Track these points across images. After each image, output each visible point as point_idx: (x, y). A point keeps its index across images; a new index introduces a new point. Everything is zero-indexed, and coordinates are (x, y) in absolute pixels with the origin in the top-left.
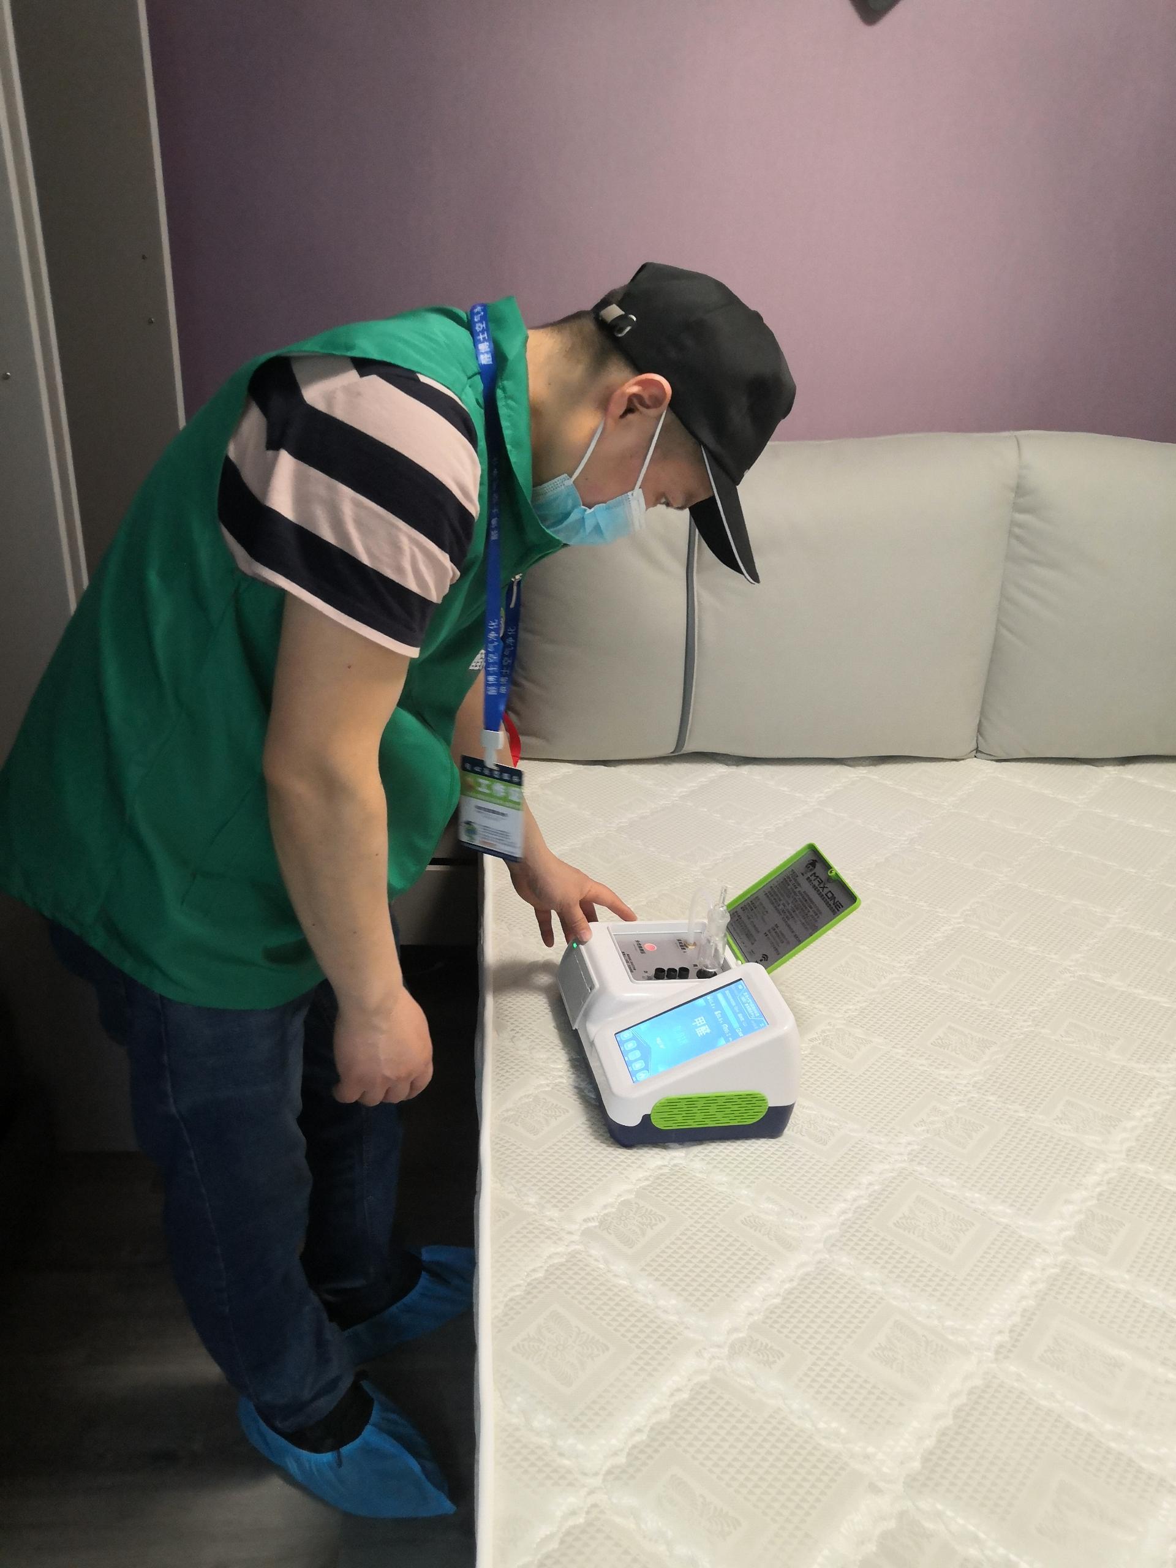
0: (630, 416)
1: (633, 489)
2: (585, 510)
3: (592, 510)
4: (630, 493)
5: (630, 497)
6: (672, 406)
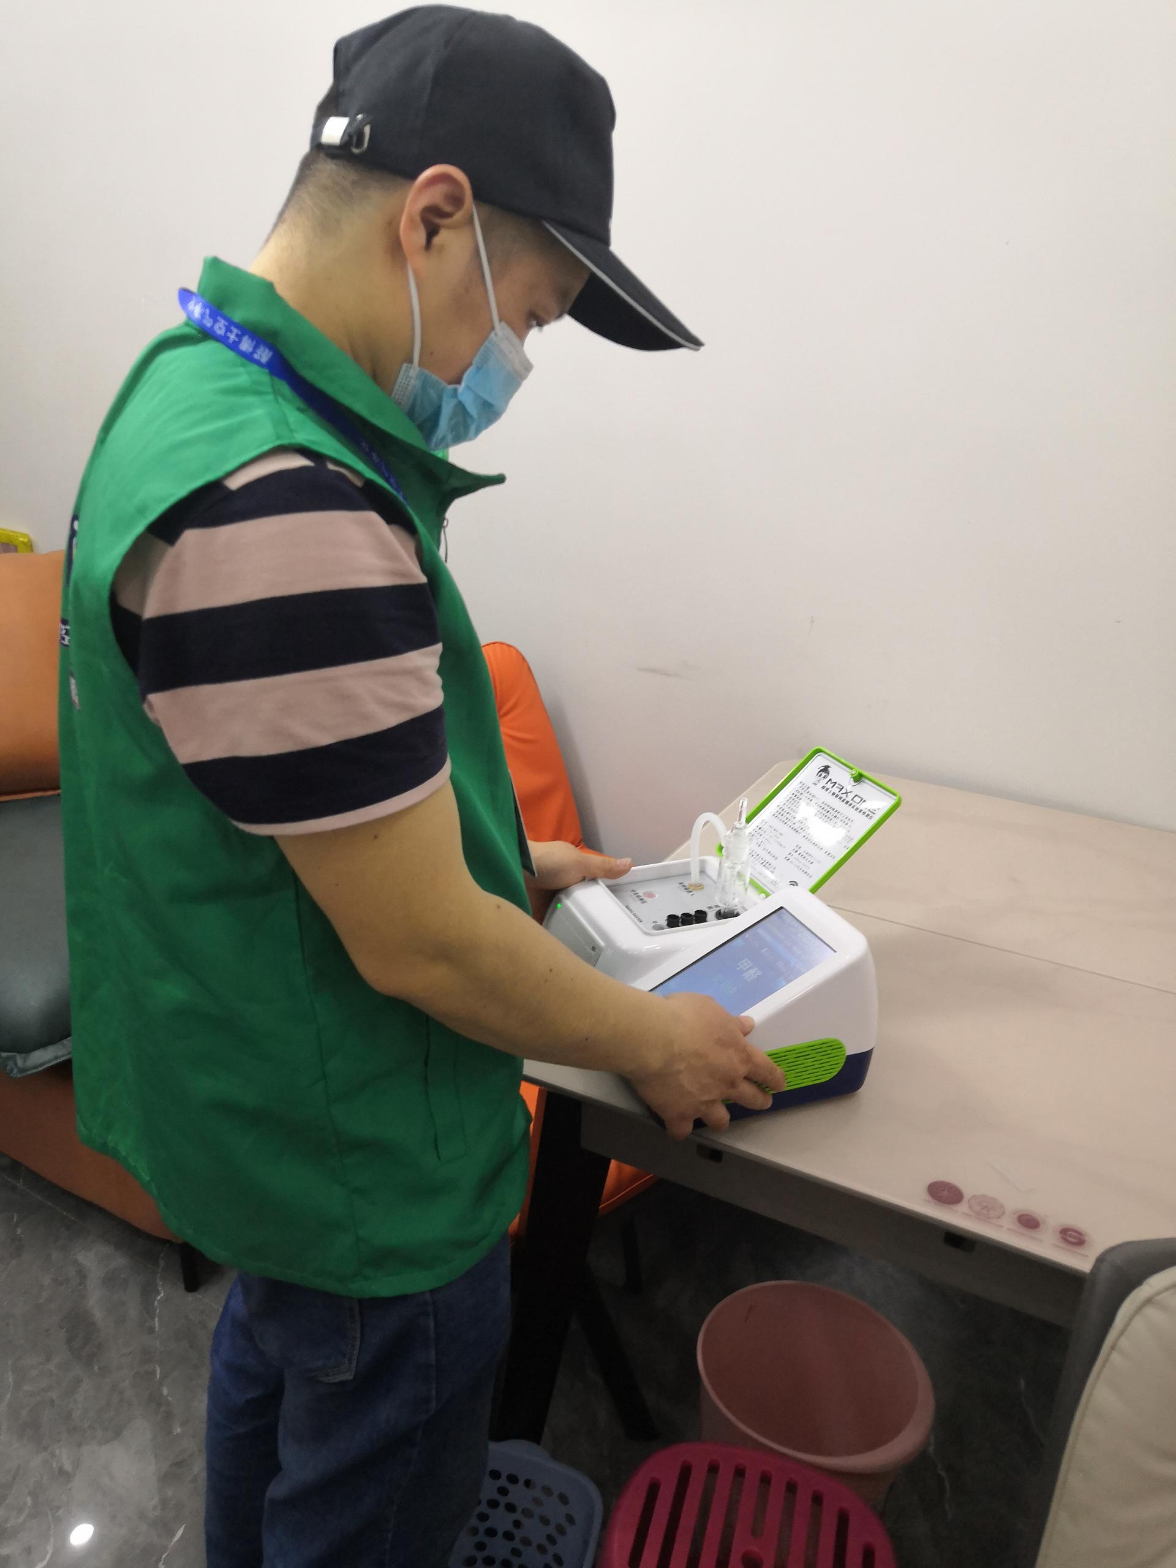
0: (437, 240)
1: (493, 328)
2: (455, 390)
3: (463, 384)
4: (492, 335)
5: (495, 339)
6: (478, 196)
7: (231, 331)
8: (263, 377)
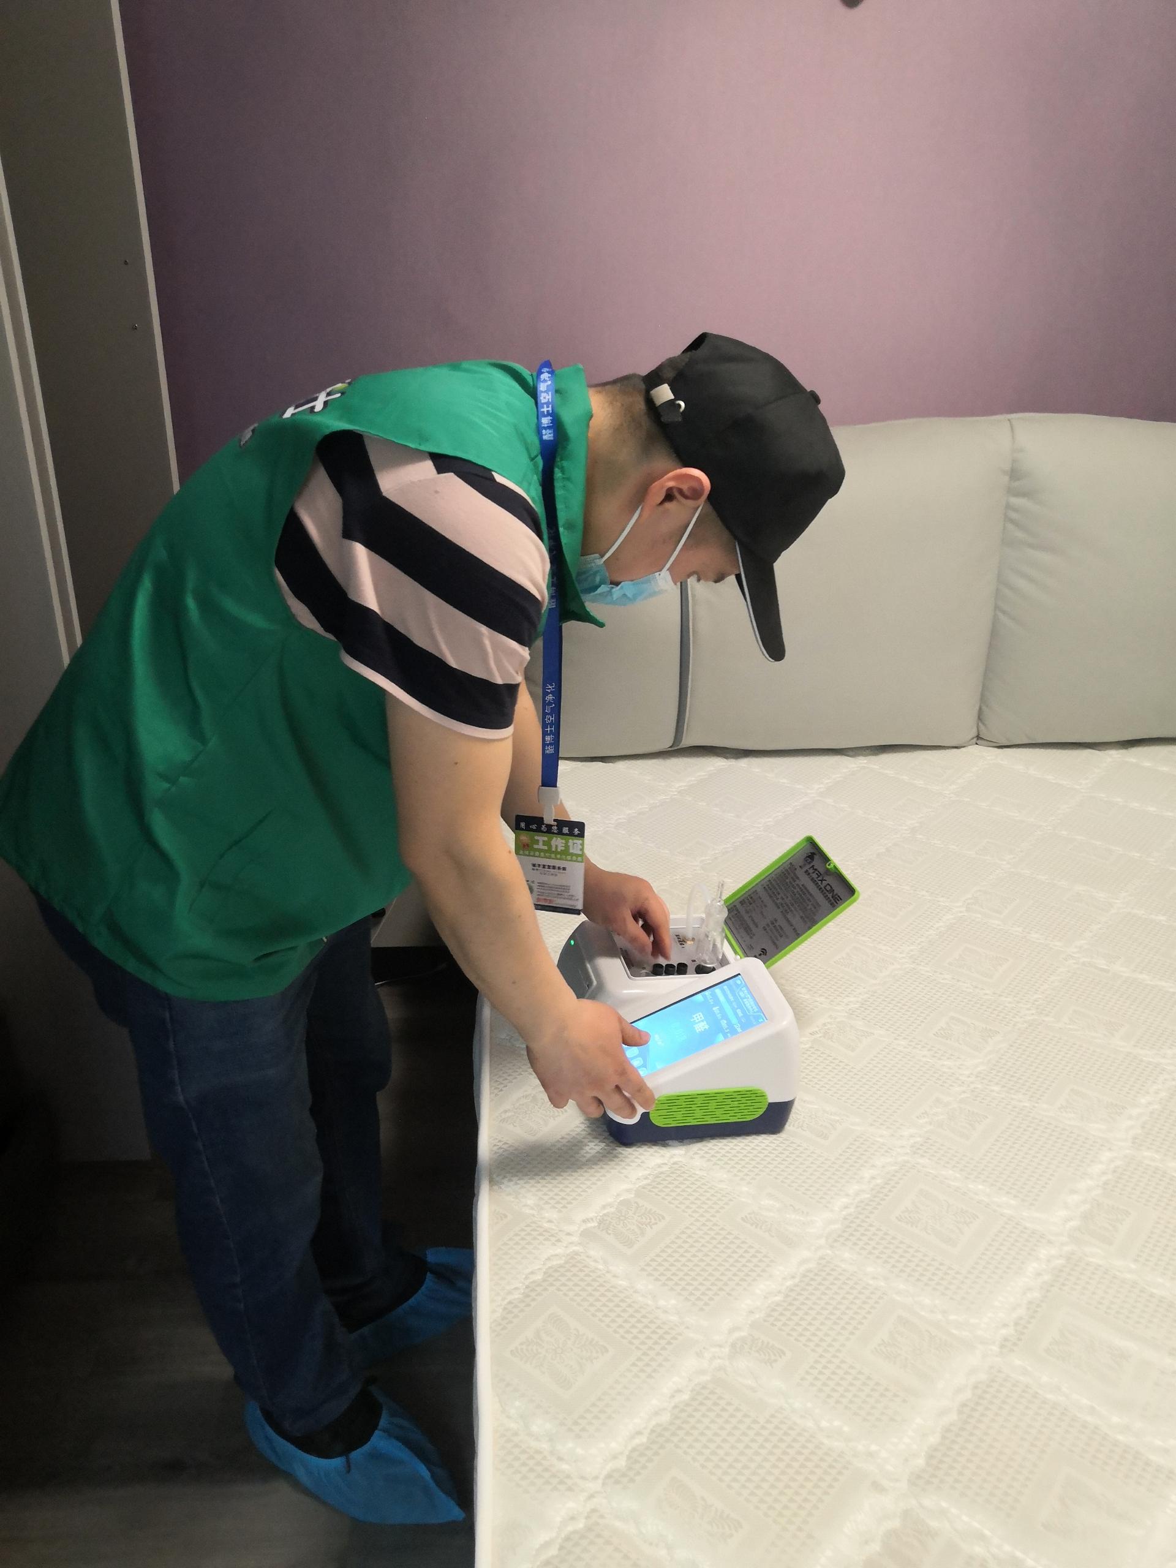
1: (661, 570)
5: (657, 577)
7: (548, 407)
8: (536, 448)
